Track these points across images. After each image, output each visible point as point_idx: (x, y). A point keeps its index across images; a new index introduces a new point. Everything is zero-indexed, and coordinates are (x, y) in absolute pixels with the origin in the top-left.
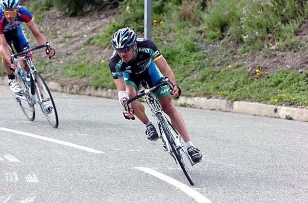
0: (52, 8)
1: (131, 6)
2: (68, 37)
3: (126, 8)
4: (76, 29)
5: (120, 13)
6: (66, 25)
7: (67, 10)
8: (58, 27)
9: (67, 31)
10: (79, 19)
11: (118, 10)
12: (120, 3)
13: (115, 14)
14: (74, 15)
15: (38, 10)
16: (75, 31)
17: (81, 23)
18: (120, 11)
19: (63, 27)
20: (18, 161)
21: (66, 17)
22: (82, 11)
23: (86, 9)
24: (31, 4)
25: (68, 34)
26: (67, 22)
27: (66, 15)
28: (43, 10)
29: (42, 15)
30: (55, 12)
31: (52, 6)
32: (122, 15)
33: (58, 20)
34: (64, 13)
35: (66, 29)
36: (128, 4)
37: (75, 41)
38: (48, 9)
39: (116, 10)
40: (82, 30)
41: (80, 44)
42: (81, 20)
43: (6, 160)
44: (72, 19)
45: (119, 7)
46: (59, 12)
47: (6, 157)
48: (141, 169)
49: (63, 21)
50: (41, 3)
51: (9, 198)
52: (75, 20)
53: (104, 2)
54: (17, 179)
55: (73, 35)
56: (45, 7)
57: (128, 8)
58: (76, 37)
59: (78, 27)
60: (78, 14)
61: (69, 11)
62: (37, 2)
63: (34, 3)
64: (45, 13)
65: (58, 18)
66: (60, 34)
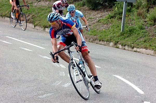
0: (85, 6)
1: (117, 8)
2: (90, 18)
3: (115, 8)
4: (94, 15)
5: (113, 10)
6: (90, 13)
7: (91, 7)
8: (87, 14)
9: (90, 16)
10: (95, 11)
11: (112, 9)
12: (113, 6)
13: (111, 10)
14: (94, 9)
15: (79, 6)
16: (93, 16)
17: (96, 13)
18: (113, 9)
19: (89, 14)
20: (65, 67)
21: (90, 10)
22: (97, 8)
23: (99, 7)
24: (76, 3)
25: (91, 17)
26: (91, 12)
27: (90, 9)
28: (81, 6)
29: (80, 8)
30: (86, 8)
31: (85, 5)
32: (114, 11)
33: (87, 11)
34: (89, 8)
35: (90, 15)
36: (116, 7)
37: (93, 20)
38: (83, 6)
39: (111, 9)
40: (96, 16)
41: (95, 22)
42: (96, 12)
43: (61, 66)
44: (93, 11)
45: (113, 8)
46: (87, 8)
47: (60, 65)
48: (116, 76)
49: (89, 11)
50: (81, 3)
51: (61, 82)
52: (94, 12)
53: (106, 5)
54: (64, 75)
55: (92, 18)
56: (82, 5)
57: (116, 8)
58: (93, 18)
59: (95, 14)
60: (95, 9)
61: (92, 8)
62: (79, 3)
63: (78, 3)
64: (82, 7)
65: (87, 10)
66: (87, 17)
